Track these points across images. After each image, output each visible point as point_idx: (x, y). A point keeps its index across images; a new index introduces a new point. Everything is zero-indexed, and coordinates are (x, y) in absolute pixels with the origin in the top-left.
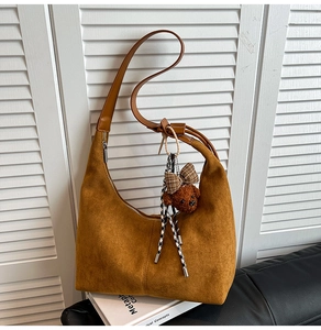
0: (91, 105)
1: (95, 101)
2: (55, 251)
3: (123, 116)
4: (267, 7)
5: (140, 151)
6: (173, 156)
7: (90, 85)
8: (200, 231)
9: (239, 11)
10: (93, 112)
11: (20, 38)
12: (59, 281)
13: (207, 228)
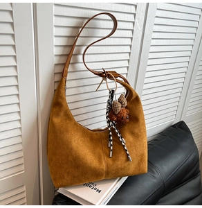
0: (55, 60)
1: (58, 57)
2: (23, 167)
3: (74, 68)
4: (148, 4)
5: (82, 90)
6: (113, 91)
7: (56, 46)
8: (133, 133)
9: (136, 6)
10: (56, 65)
11: (11, 9)
12: (24, 189)
13: (136, 131)
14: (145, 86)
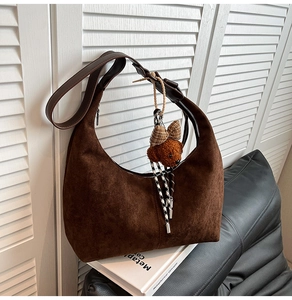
14: (213, 99)
